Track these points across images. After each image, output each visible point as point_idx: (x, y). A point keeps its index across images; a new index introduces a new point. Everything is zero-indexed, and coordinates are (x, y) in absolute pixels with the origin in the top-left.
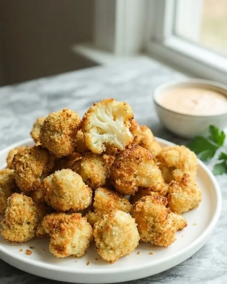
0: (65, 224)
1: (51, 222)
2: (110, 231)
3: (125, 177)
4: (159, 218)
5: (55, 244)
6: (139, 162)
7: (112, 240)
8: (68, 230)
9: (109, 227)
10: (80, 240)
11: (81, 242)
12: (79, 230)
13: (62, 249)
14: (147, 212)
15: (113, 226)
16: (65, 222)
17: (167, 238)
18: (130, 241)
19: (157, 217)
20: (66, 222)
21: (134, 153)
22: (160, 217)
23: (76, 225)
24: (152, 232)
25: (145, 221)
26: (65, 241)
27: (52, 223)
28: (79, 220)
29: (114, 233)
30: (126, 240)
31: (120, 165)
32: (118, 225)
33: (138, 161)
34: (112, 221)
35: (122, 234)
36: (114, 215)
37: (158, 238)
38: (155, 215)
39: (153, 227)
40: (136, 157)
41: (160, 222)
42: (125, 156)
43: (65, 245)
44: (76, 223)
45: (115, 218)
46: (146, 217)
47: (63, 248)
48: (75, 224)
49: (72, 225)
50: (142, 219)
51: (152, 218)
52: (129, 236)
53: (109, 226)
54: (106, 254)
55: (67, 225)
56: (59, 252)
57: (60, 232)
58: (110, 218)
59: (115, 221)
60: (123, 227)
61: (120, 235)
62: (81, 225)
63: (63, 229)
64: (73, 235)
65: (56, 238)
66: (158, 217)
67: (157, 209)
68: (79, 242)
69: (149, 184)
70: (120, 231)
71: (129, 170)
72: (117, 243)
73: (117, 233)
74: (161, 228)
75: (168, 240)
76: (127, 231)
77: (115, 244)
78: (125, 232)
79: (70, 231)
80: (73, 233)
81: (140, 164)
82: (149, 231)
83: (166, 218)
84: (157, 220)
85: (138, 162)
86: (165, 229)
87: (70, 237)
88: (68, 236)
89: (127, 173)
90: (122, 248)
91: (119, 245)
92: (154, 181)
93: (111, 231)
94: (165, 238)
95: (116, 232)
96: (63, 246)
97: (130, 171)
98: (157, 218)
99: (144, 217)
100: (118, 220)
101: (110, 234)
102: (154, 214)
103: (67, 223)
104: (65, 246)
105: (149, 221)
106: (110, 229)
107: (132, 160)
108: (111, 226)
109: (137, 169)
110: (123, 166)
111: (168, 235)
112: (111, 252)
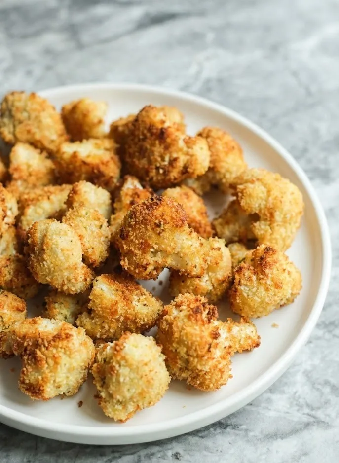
0: (43, 349)
1: (22, 341)
2: (115, 375)
3: (136, 256)
4: (196, 350)
5: (27, 381)
6: (161, 231)
7: (119, 389)
8: (48, 359)
9: (114, 369)
10: (69, 375)
11: (71, 378)
12: (67, 358)
13: (37, 391)
14: (177, 338)
15: (120, 366)
16: (43, 346)
17: (211, 381)
18: (150, 390)
19: (192, 348)
20: (45, 346)
21: (153, 216)
22: (198, 347)
23: (63, 350)
24: (185, 369)
25: (174, 350)
26: (43, 379)
27: (23, 343)
28: (68, 341)
29: (122, 379)
30: (142, 389)
31: (128, 235)
32: (129, 365)
33: (159, 230)
34: (119, 358)
35: (136, 381)
36: (122, 347)
37: (195, 380)
38: (190, 344)
39: (187, 362)
40: (155, 224)
41: (197, 357)
42: (137, 220)
43: (43, 386)
44: (61, 348)
45: (123, 353)
46: (175, 345)
47: (39, 390)
48: (59, 349)
49: (54, 351)
50: (169, 347)
51: (185, 349)
52: (148, 381)
53: (114, 367)
54: (110, 410)
55: (46, 352)
56: (34, 394)
57: (35, 364)
58: (116, 352)
59: (124, 358)
60: (138, 368)
61: (132, 381)
62: (70, 350)
63: (39, 359)
64: (56, 368)
65: (29, 374)
66: (194, 348)
67: (192, 335)
68: (67, 377)
69: (179, 265)
70: (132, 376)
71: (142, 243)
72: (128, 395)
73: (128, 379)
74: (199, 367)
75: (211, 385)
76: (144, 374)
77: (124, 397)
78: (142, 377)
79: (51, 362)
80: (55, 366)
81: (161, 234)
82: (179, 366)
83: (209, 350)
84: (192, 352)
85: (158, 232)
86: (206, 369)
87: (51, 372)
88: (47, 371)
89: (139, 249)
90: (137, 401)
91: (131, 399)
92: (188, 262)
93: (118, 375)
94: (207, 382)
95: (125, 376)
96: (40, 387)
97: (145, 247)
98: (192, 350)
99: (171, 344)
100: (128, 357)
101: (116, 379)
102: (188, 342)
103: (47, 348)
104: (42, 388)
105: (179, 352)
106: (116, 372)
107: (148, 227)
108: (117, 367)
109: (156, 243)
110: (132, 237)
111: (211, 376)
112: (120, 407)
